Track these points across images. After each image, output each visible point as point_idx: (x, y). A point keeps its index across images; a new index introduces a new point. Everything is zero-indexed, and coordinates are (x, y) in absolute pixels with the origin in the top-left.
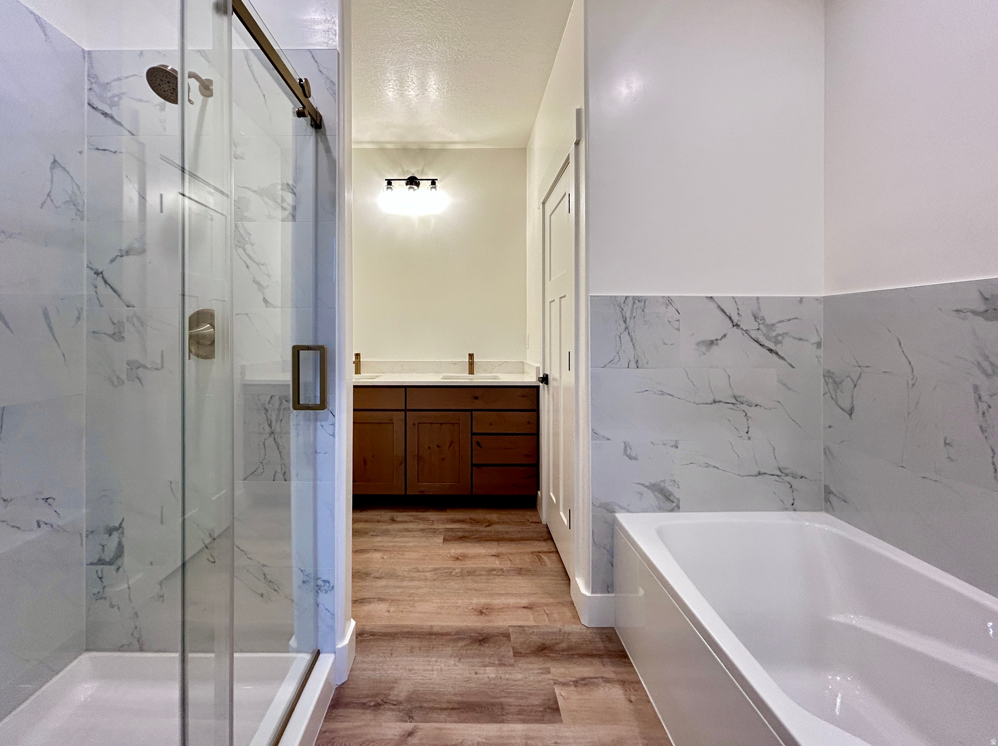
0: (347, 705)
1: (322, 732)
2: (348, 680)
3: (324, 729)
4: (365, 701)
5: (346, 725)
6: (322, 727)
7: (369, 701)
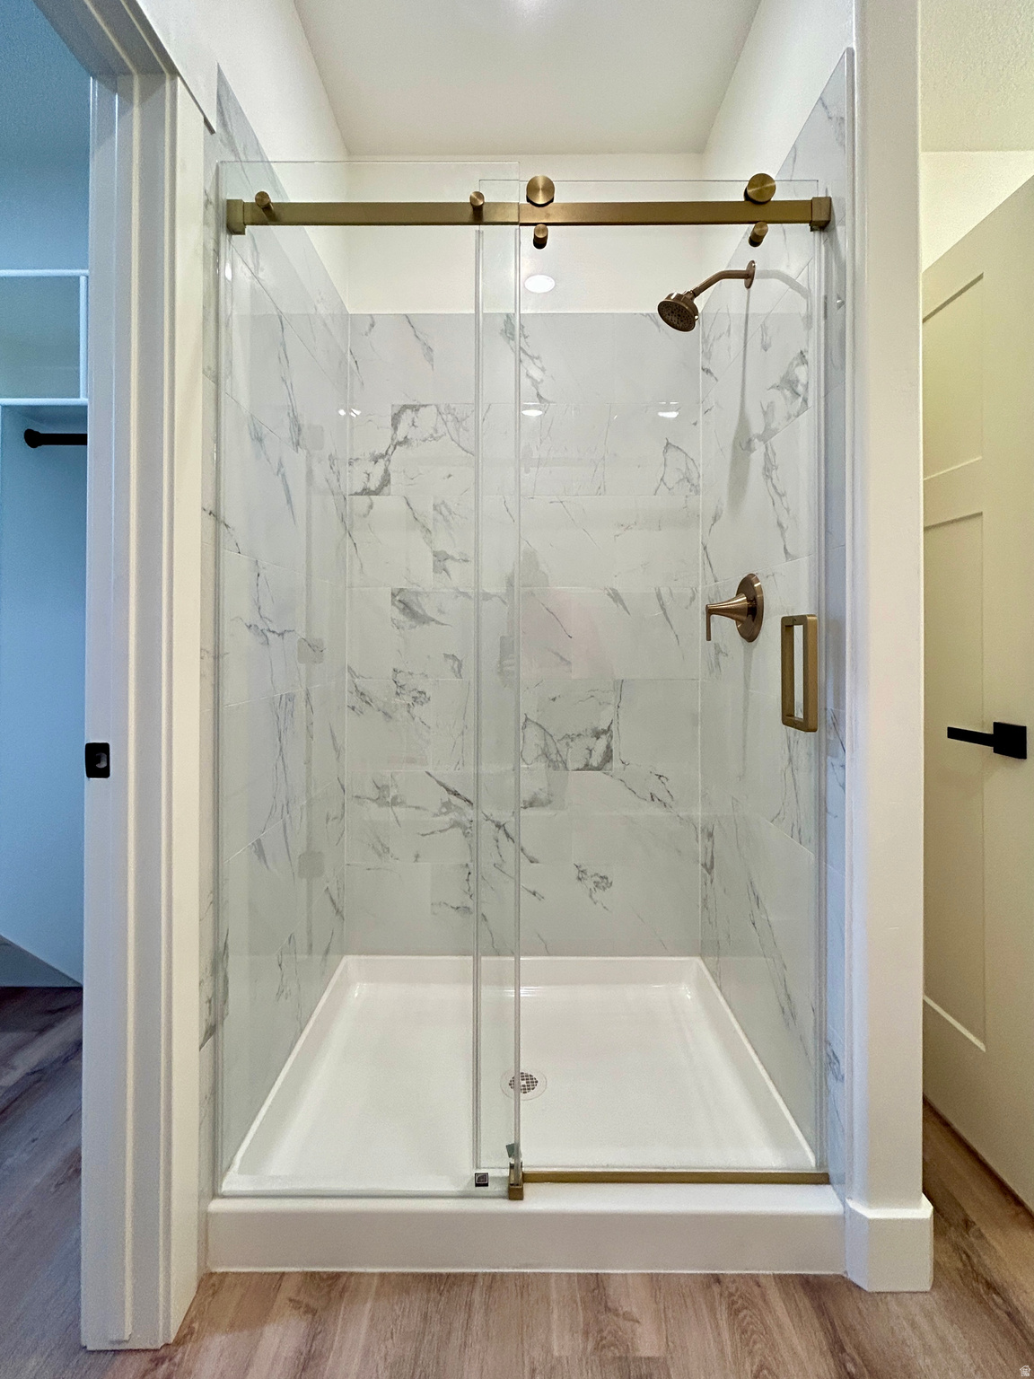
0: (821, 1310)
1: (755, 1280)
2: (871, 1294)
3: (763, 1281)
4: (849, 1348)
5: (786, 1320)
6: (763, 1275)
7: (853, 1360)
